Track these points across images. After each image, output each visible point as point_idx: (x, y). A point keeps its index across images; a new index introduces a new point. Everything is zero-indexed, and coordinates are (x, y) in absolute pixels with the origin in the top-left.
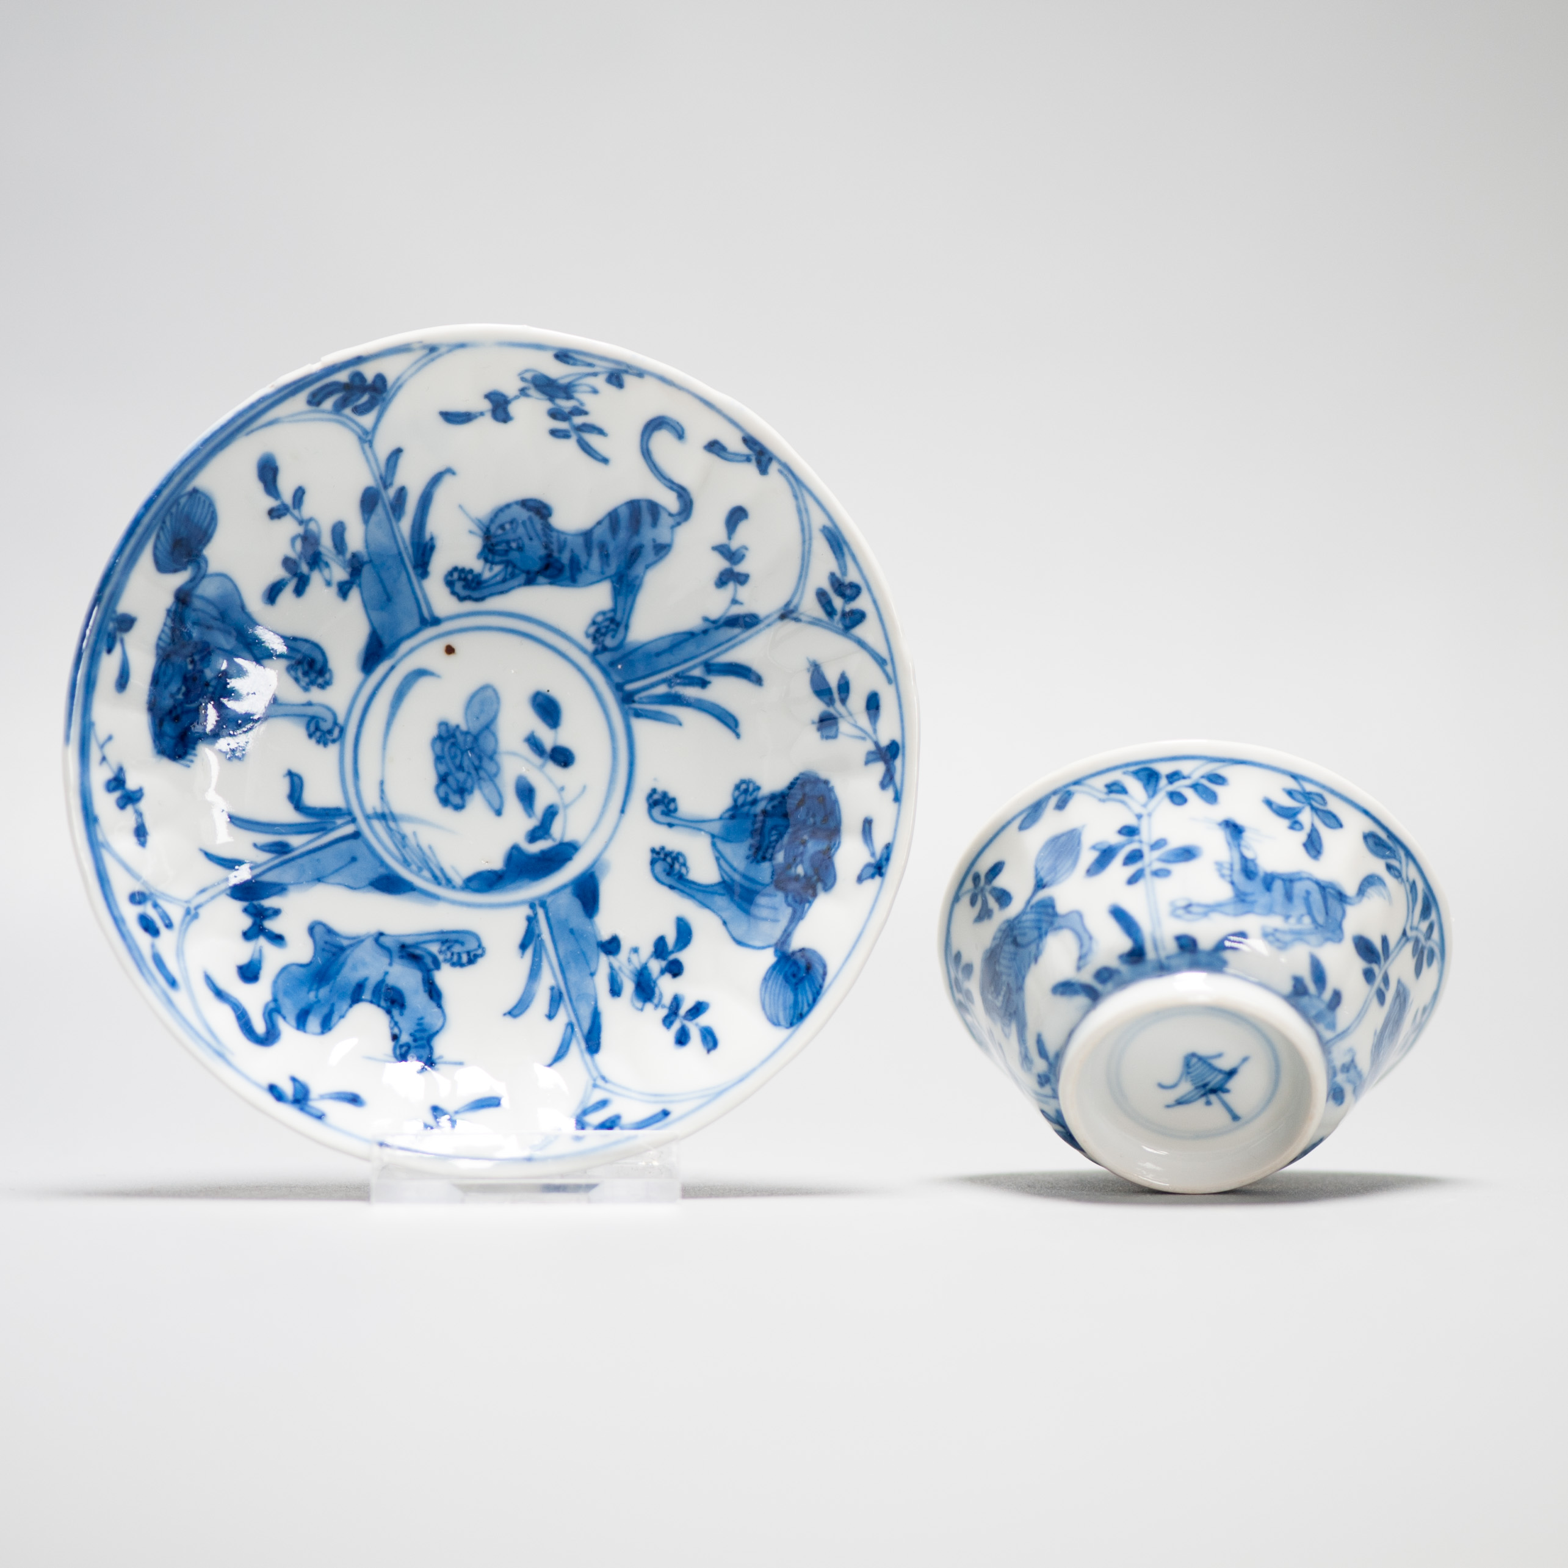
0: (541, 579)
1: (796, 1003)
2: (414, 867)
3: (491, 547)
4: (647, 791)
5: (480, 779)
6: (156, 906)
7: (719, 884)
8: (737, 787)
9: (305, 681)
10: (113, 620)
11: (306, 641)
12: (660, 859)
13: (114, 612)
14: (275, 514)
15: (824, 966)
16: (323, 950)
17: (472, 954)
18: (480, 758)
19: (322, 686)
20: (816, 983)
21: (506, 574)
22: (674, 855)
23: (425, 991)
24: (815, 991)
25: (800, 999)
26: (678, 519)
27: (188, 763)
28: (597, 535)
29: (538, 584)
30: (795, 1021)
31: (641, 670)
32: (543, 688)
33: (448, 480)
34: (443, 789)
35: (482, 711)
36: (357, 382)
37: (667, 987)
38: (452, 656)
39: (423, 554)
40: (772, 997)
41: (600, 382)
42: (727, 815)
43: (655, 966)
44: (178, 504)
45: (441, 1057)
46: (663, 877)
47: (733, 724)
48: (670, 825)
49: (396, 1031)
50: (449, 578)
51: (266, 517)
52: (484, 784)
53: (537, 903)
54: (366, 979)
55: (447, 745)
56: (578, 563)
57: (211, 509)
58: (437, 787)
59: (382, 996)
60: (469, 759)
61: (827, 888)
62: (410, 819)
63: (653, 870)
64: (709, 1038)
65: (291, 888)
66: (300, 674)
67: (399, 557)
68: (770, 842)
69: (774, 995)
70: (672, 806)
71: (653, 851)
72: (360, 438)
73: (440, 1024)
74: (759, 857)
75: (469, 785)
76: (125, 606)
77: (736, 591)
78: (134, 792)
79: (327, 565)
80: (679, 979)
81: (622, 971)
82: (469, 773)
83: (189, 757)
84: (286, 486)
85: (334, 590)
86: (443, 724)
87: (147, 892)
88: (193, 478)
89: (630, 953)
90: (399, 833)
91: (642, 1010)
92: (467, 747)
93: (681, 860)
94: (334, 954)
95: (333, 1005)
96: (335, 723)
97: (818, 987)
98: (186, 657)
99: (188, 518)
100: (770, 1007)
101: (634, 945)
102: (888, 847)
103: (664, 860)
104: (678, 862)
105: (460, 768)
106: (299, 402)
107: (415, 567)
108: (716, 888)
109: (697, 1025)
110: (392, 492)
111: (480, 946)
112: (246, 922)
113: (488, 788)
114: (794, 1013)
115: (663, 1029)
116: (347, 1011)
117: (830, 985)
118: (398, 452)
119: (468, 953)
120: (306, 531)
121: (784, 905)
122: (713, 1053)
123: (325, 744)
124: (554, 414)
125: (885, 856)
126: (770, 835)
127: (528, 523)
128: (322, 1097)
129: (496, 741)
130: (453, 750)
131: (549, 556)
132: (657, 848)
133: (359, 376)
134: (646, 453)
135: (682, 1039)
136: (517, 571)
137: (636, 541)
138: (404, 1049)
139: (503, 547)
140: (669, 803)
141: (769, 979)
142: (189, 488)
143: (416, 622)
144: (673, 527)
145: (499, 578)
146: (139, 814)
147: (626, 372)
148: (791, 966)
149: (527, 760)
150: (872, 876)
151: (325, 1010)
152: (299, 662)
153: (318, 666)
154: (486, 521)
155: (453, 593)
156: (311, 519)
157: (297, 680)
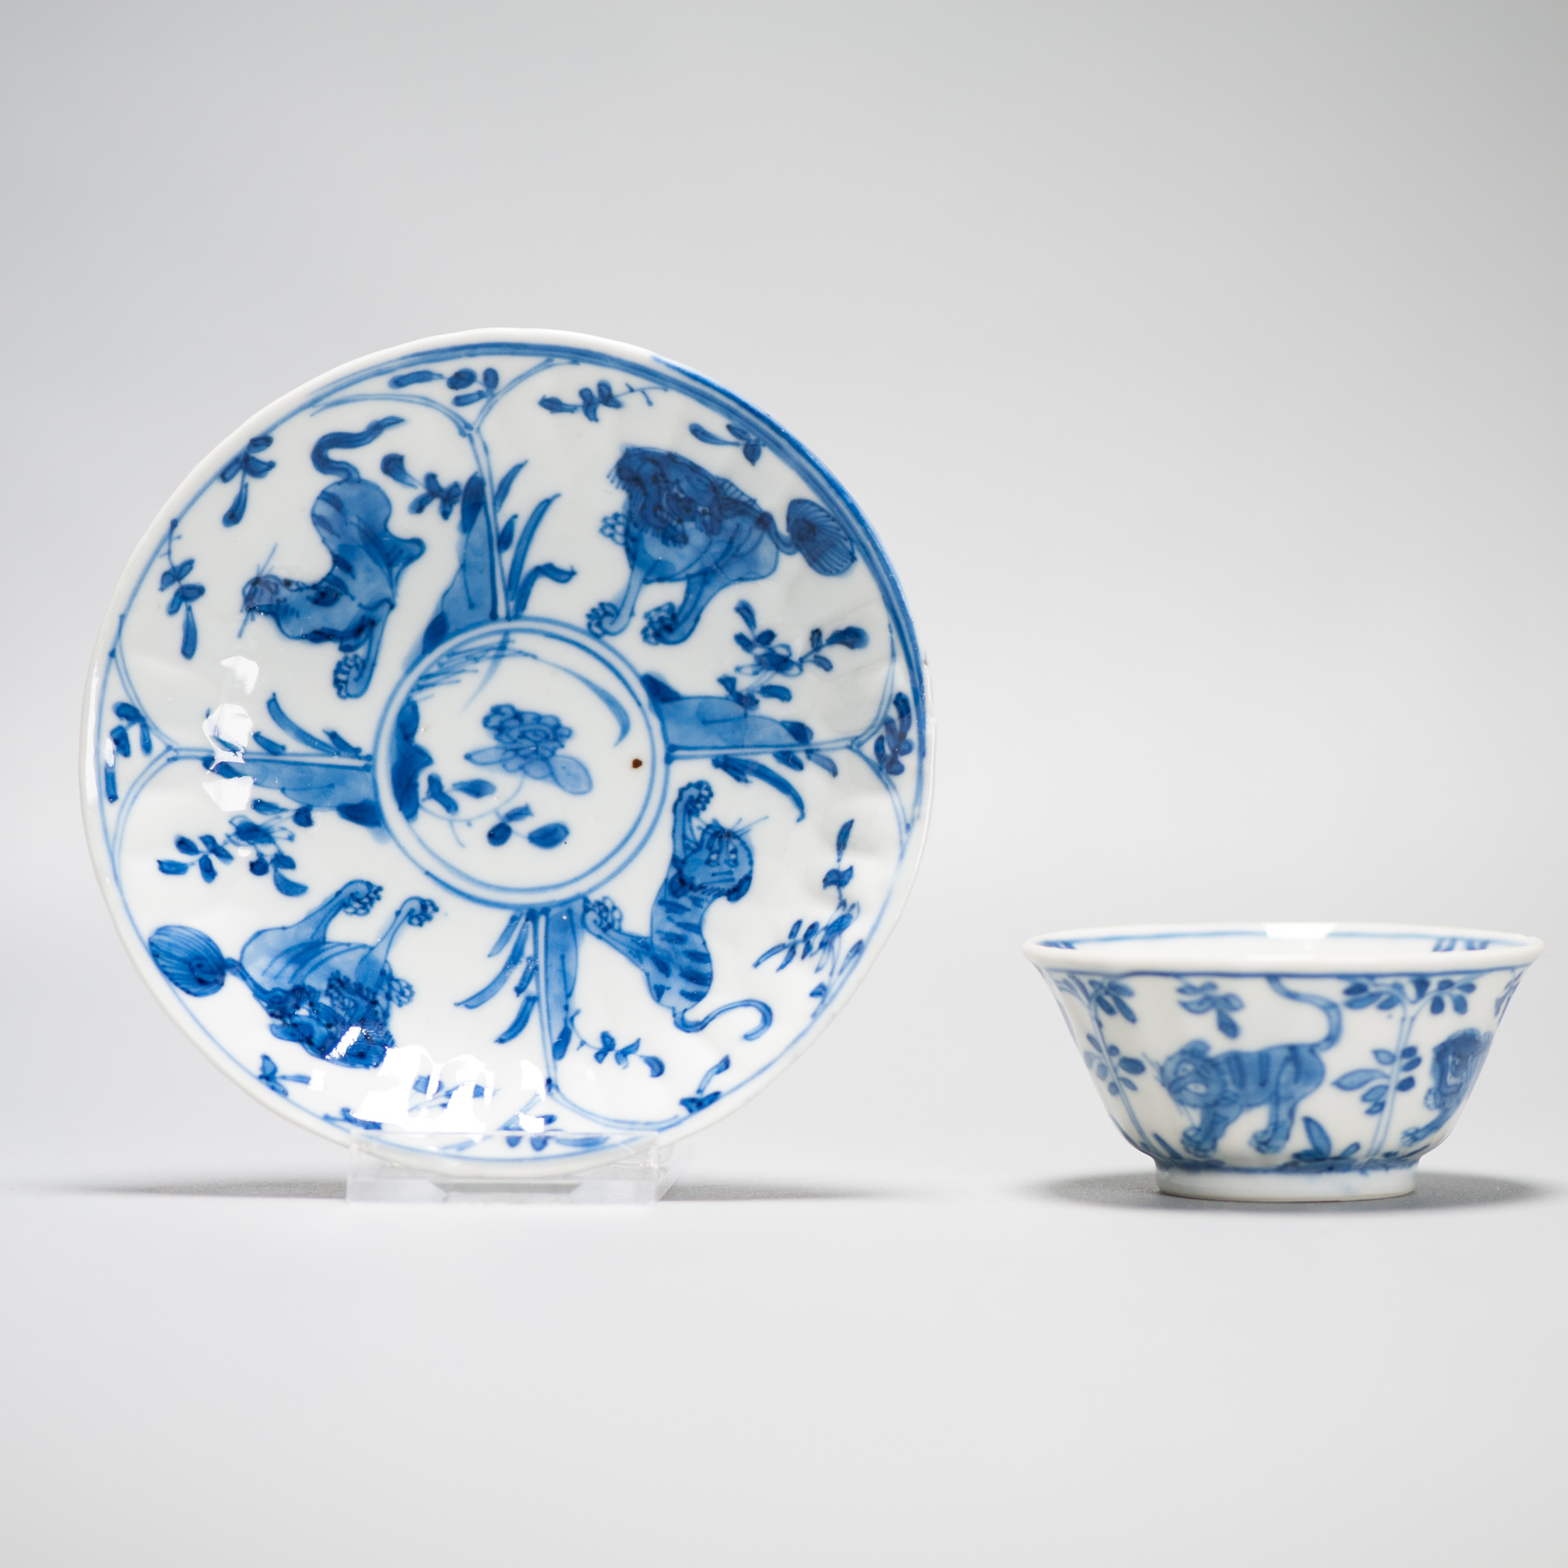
0: (674, 872)
1: (171, 956)
2: (445, 660)
3: (719, 835)
4: (438, 903)
5: (506, 750)
6: (480, 395)
7: (324, 938)
8: (409, 987)
9: (655, 617)
10: (758, 440)
11: (692, 630)
12: (370, 892)
13: (765, 445)
14: (816, 634)
15: (195, 995)
16: (395, 547)
17: (343, 685)
18: (525, 757)
19: (644, 632)
20: (182, 981)
21: (690, 841)
22: (368, 906)
23: (323, 629)
24: (175, 977)
25: (172, 961)
26: (679, 1016)
27: (611, 478)
28: (694, 938)
29: (670, 867)
30: (154, 948)
31: (555, 937)
32: (571, 840)
33: (796, 813)
34: (508, 712)
35: (569, 774)
36: (904, 747)
37: (245, 853)
38: (630, 764)
39: (735, 769)
40: (187, 938)
41: (823, 977)
42: (387, 968)
43: (269, 851)
44: (845, 539)
45: (253, 619)
46: (351, 889)
47: (470, 1003)
48: (398, 913)
49: (294, 587)
50: (705, 786)
51: (814, 627)
52: (501, 751)
53: (370, 763)
54: (354, 577)
55: (549, 731)
56: (675, 912)
57: (833, 571)
58: (512, 708)
59: (332, 586)
60: (529, 747)
61: (273, 1028)
62: (491, 672)
63: (361, 882)
64: (173, 869)
65: (464, 537)
66: (663, 614)
67: (740, 745)
68: (344, 997)
69: (189, 941)
70: (415, 921)
71: (380, 889)
72: (857, 738)
73: (287, 631)
74: (334, 982)
75: (504, 738)
76: (767, 456)
77: (593, 1048)
78: (595, 411)
79: (756, 673)
80: (247, 867)
81: (275, 818)
82: (515, 742)
83: (617, 480)
84: (835, 653)
85: (730, 672)
86: (569, 733)
87: (496, 391)
88: (865, 560)
89: (290, 832)
90: (482, 657)
91: (231, 822)
92: (540, 748)
93: (361, 911)
94: (387, 555)
95: (338, 536)
96: (605, 632)
97: (178, 981)
98: (710, 507)
99: (832, 546)
100: (179, 933)
101: (297, 839)
102: (284, 1093)
103: (367, 896)
104: (360, 908)
105: (523, 736)
106: (903, 685)
107: (726, 757)
108: (321, 934)
109: (193, 864)
110: (801, 756)
111: (349, 696)
112: (445, 481)
113: (495, 755)
114: (162, 951)
115: (203, 833)
116: (329, 547)
117: (175, 992)
118: (834, 771)
119: (346, 682)
120: (792, 663)
121: (276, 986)
122: (157, 865)
123: (589, 616)
124: (813, 927)
125: (277, 1087)
126: (351, 1000)
127: (728, 877)
128: (244, 487)
129: (536, 778)
130: (542, 735)
131: (692, 888)
132: (380, 893)
133: (908, 750)
134: (747, 1003)
135: (184, 845)
136: (688, 852)
137: (675, 972)
138: (273, 588)
139: (716, 846)
140: (419, 919)
141: (208, 944)
142: (858, 554)
143: (674, 741)
144: (673, 1009)
145: (688, 833)
146: (572, 409)
147: (822, 1003)
148: (210, 966)
149: (508, 800)
150: (263, 1068)
151: (335, 526)
152: (674, 617)
153: (665, 634)
154: (745, 838)
155: (690, 785)
156: (801, 670)
157: (658, 609)
